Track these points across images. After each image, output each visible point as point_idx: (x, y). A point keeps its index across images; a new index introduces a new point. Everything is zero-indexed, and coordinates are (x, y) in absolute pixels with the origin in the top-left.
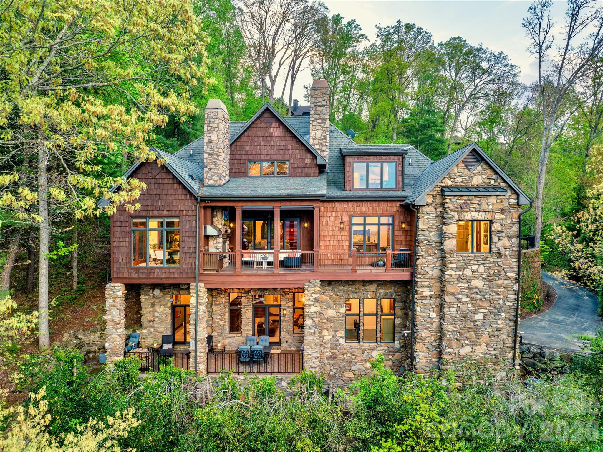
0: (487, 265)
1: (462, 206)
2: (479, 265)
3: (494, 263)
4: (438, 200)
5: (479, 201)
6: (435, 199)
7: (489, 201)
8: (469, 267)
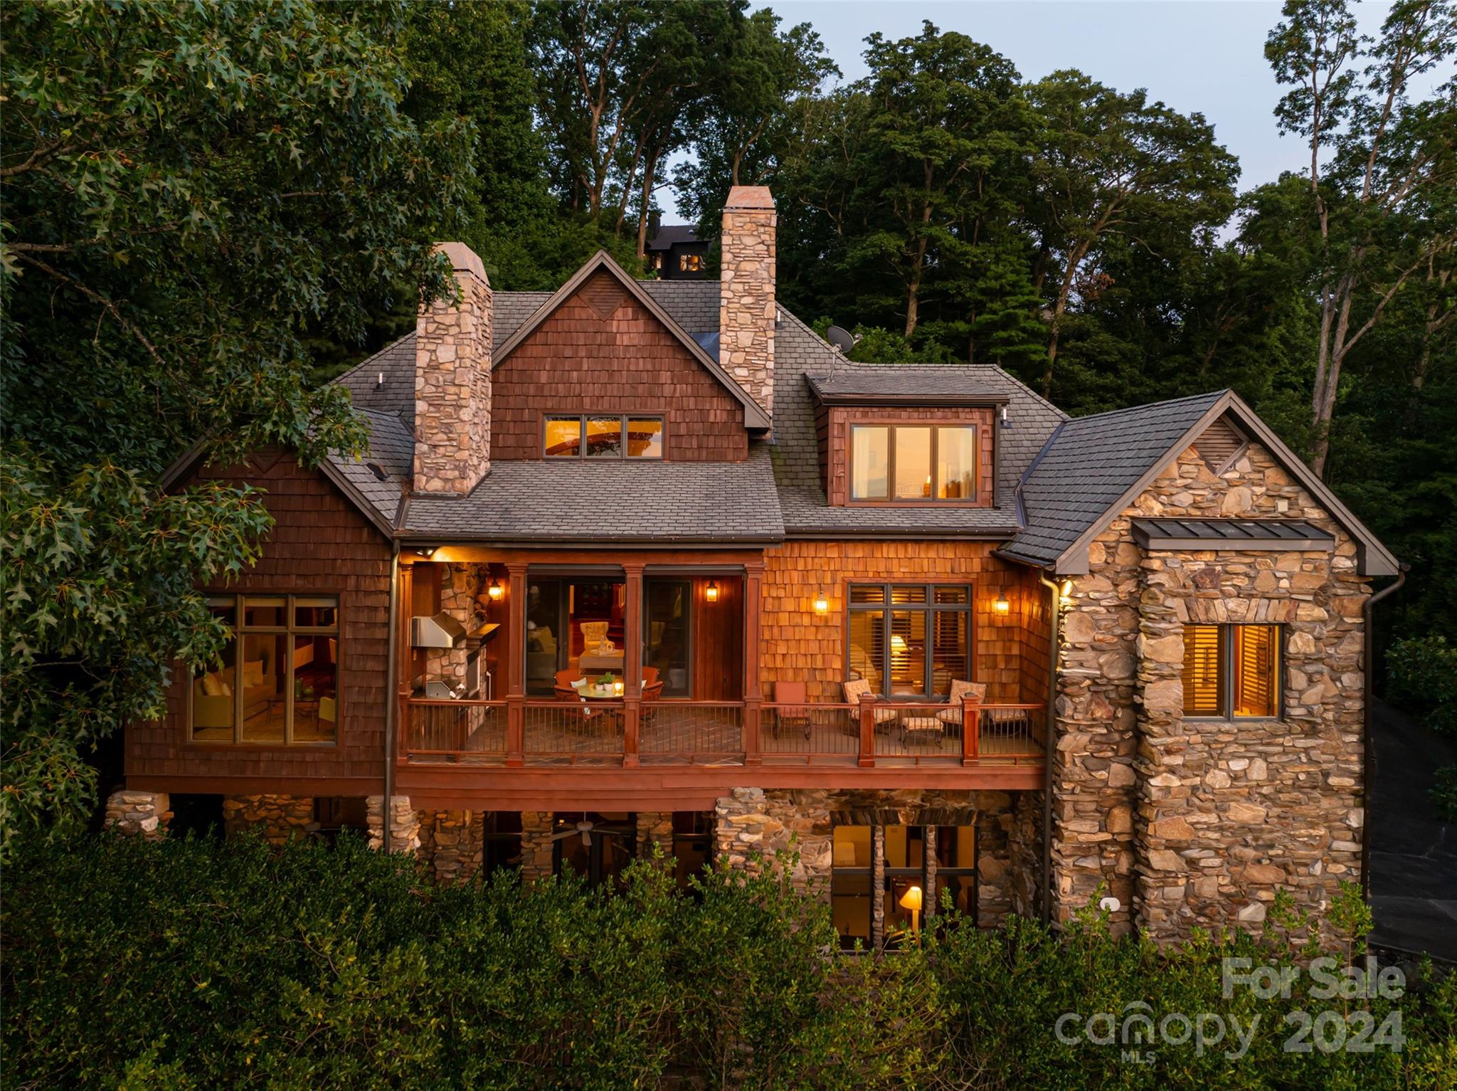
0: (1276, 758)
1: (1198, 579)
2: (1251, 759)
3: (1294, 753)
4: (1125, 557)
5: (1250, 565)
6: (1113, 555)
7: (1279, 565)
8: (1222, 764)
